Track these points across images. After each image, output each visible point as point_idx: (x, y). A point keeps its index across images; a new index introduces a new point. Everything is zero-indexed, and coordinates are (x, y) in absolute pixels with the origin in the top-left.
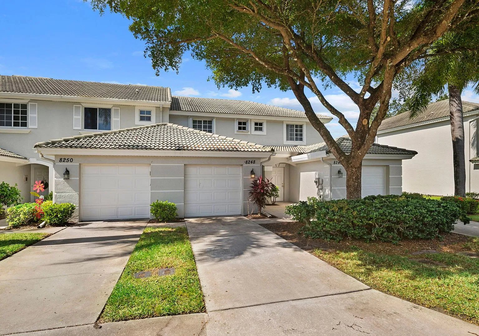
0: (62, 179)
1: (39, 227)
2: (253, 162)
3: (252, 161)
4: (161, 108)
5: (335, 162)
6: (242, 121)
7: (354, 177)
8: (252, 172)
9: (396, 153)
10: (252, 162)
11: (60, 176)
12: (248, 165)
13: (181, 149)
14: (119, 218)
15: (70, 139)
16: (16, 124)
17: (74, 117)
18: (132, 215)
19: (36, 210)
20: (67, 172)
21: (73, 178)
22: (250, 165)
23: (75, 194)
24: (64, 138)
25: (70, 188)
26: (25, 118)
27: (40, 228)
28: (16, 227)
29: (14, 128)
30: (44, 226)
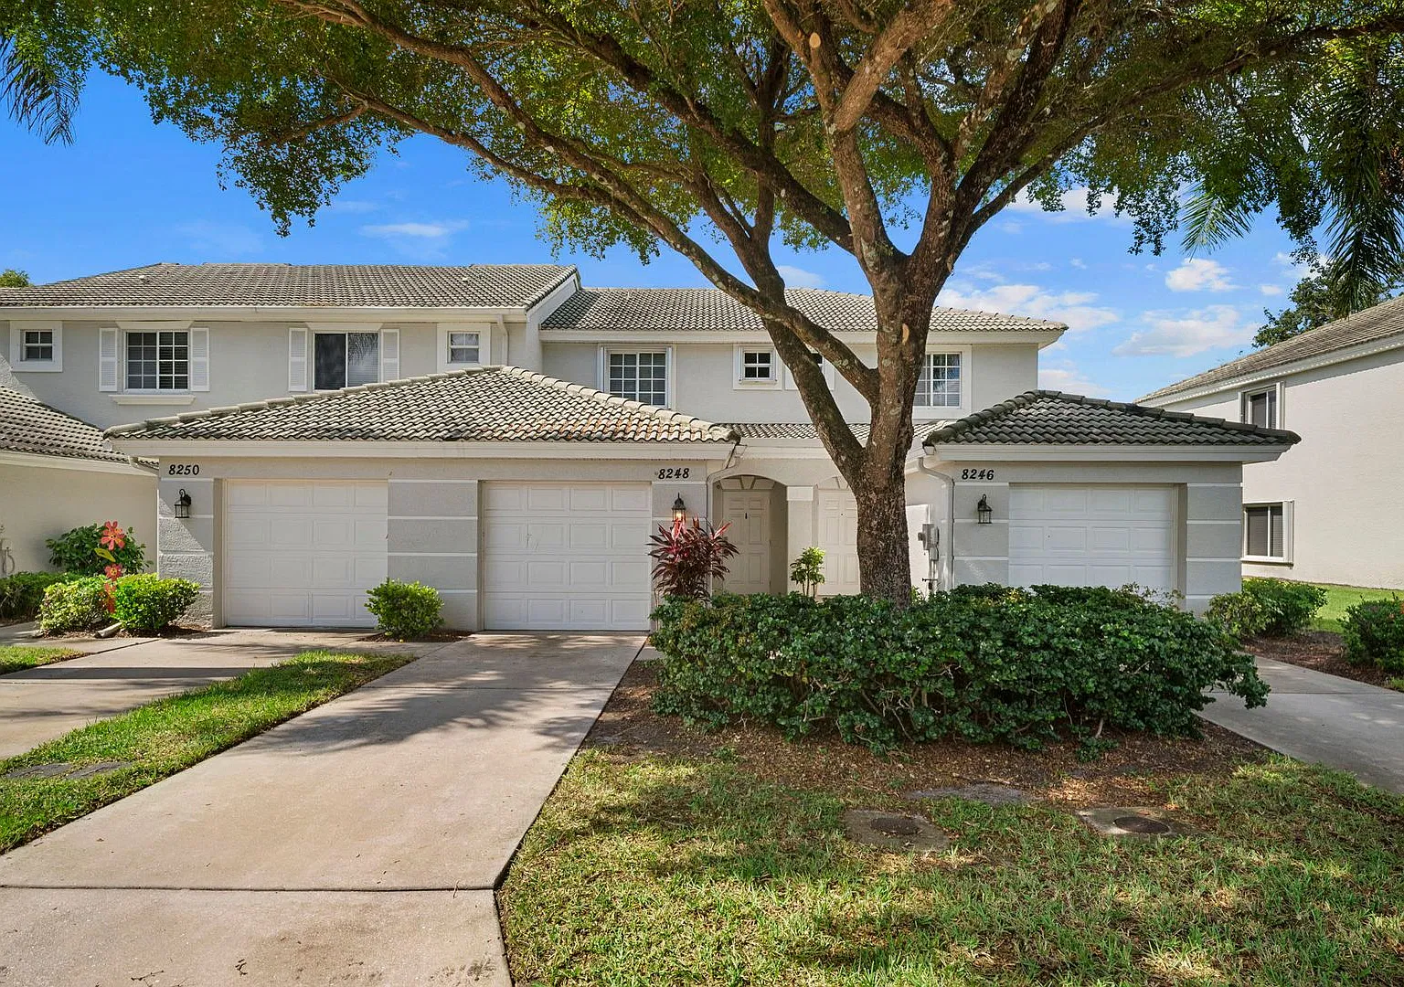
0: (172, 519)
1: (98, 636)
2: (682, 472)
3: (679, 471)
4: (500, 323)
5: (965, 474)
6: (757, 351)
7: (876, 522)
8: (679, 505)
9: (1215, 439)
10: (678, 474)
11: (170, 511)
12: (666, 482)
13: (458, 438)
14: (316, 622)
15: (199, 416)
16: (165, 384)
17: (291, 359)
18: (346, 616)
19: (106, 593)
20: (186, 500)
21: (199, 516)
22: (675, 483)
23: (206, 558)
24: (182, 414)
25: (193, 541)
26: (183, 368)
27: (101, 637)
28: (56, 632)
29: (161, 393)
30: (112, 635)
